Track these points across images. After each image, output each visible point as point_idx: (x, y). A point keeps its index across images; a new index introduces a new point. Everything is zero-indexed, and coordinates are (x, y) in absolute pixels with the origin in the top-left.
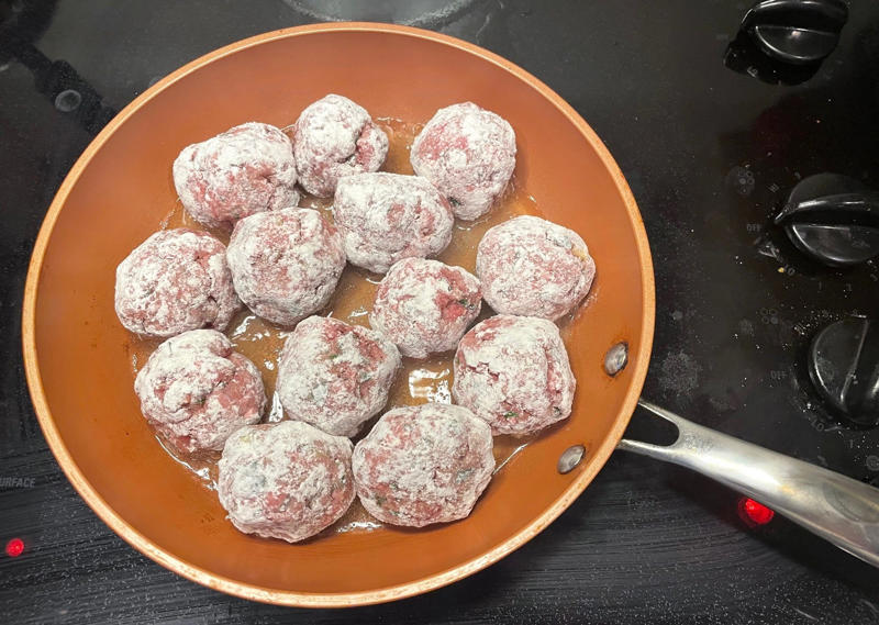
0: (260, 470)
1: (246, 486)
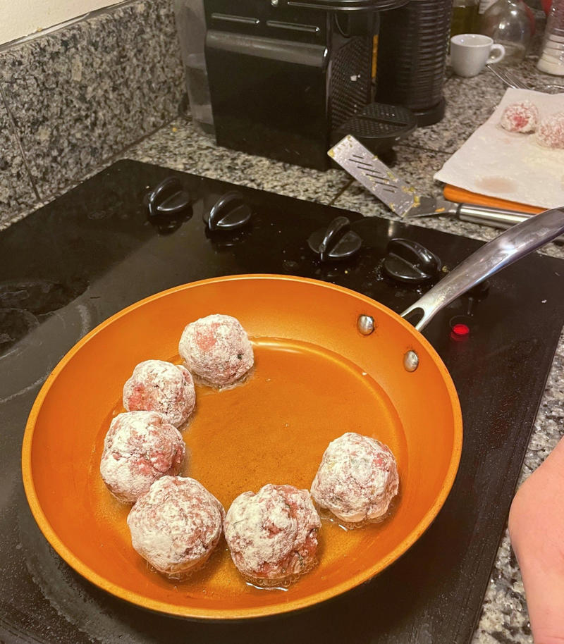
0: (358, 459)
1: (364, 471)
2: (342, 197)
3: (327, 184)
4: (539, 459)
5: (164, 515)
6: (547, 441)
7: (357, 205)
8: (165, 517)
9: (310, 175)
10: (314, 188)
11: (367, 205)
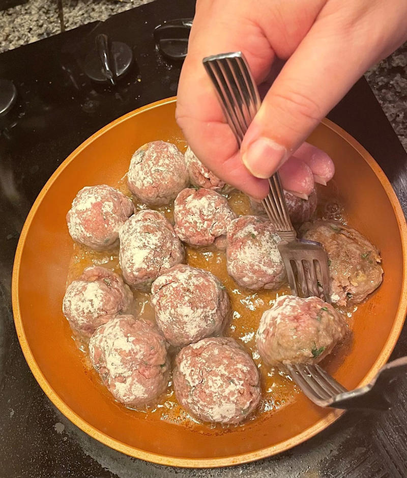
2: (66, 15)
3: (41, 12)
4: (401, 125)
5: (212, 389)
6: (394, 107)
7: (85, 15)
8: (215, 391)
9: (18, 14)
10: (34, 23)
11: (93, 10)
